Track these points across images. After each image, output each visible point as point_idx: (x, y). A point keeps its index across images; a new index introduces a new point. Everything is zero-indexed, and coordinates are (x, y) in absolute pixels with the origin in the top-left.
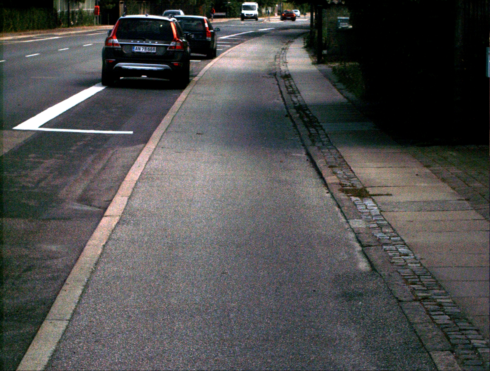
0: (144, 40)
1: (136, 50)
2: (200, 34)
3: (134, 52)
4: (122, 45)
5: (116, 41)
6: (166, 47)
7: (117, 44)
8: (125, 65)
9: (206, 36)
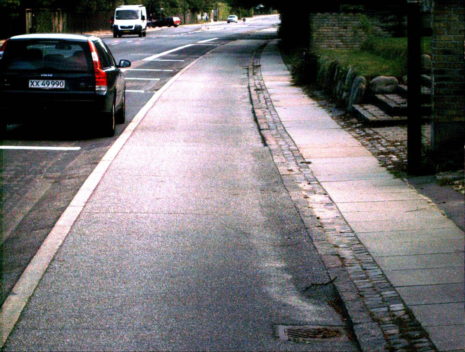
2: (81, 79)
9: (94, 83)
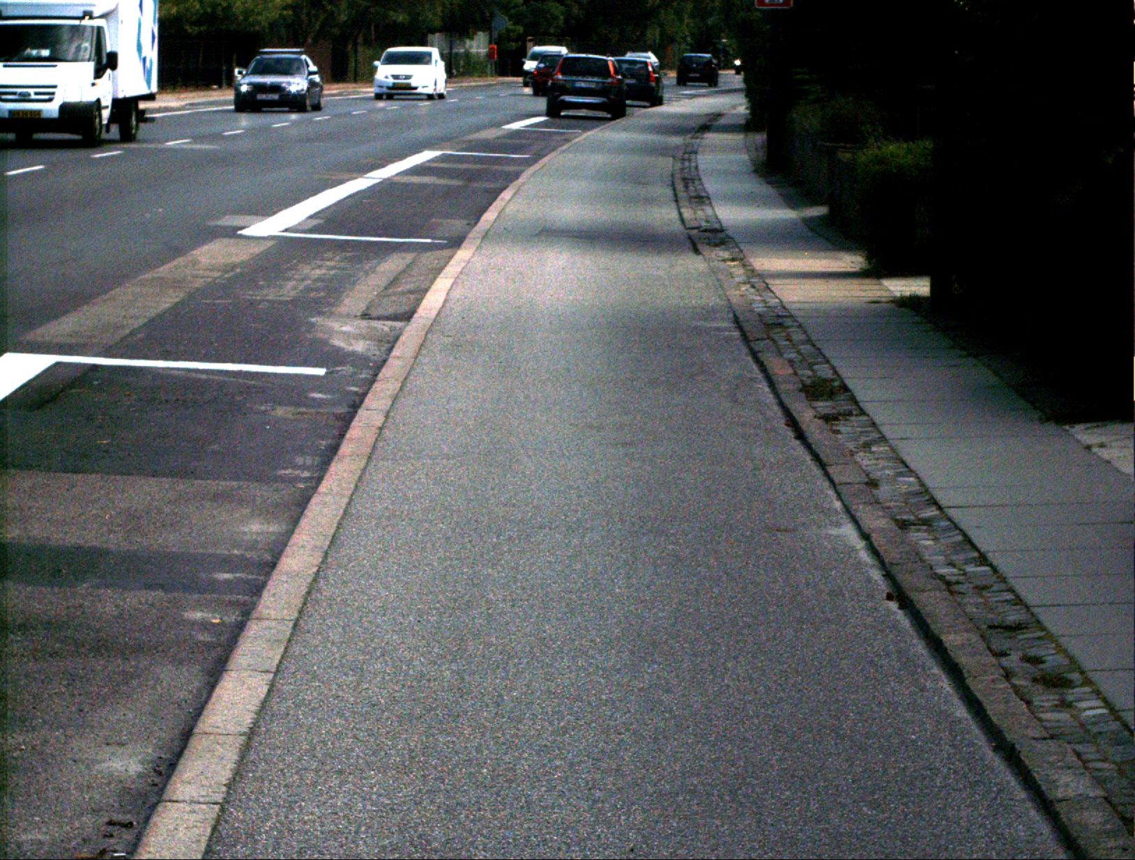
0: (585, 76)
1: (578, 85)
3: (575, 87)
4: (565, 81)
5: (560, 77)
6: (604, 83)
7: (561, 80)
8: (568, 98)
9: (649, 81)
